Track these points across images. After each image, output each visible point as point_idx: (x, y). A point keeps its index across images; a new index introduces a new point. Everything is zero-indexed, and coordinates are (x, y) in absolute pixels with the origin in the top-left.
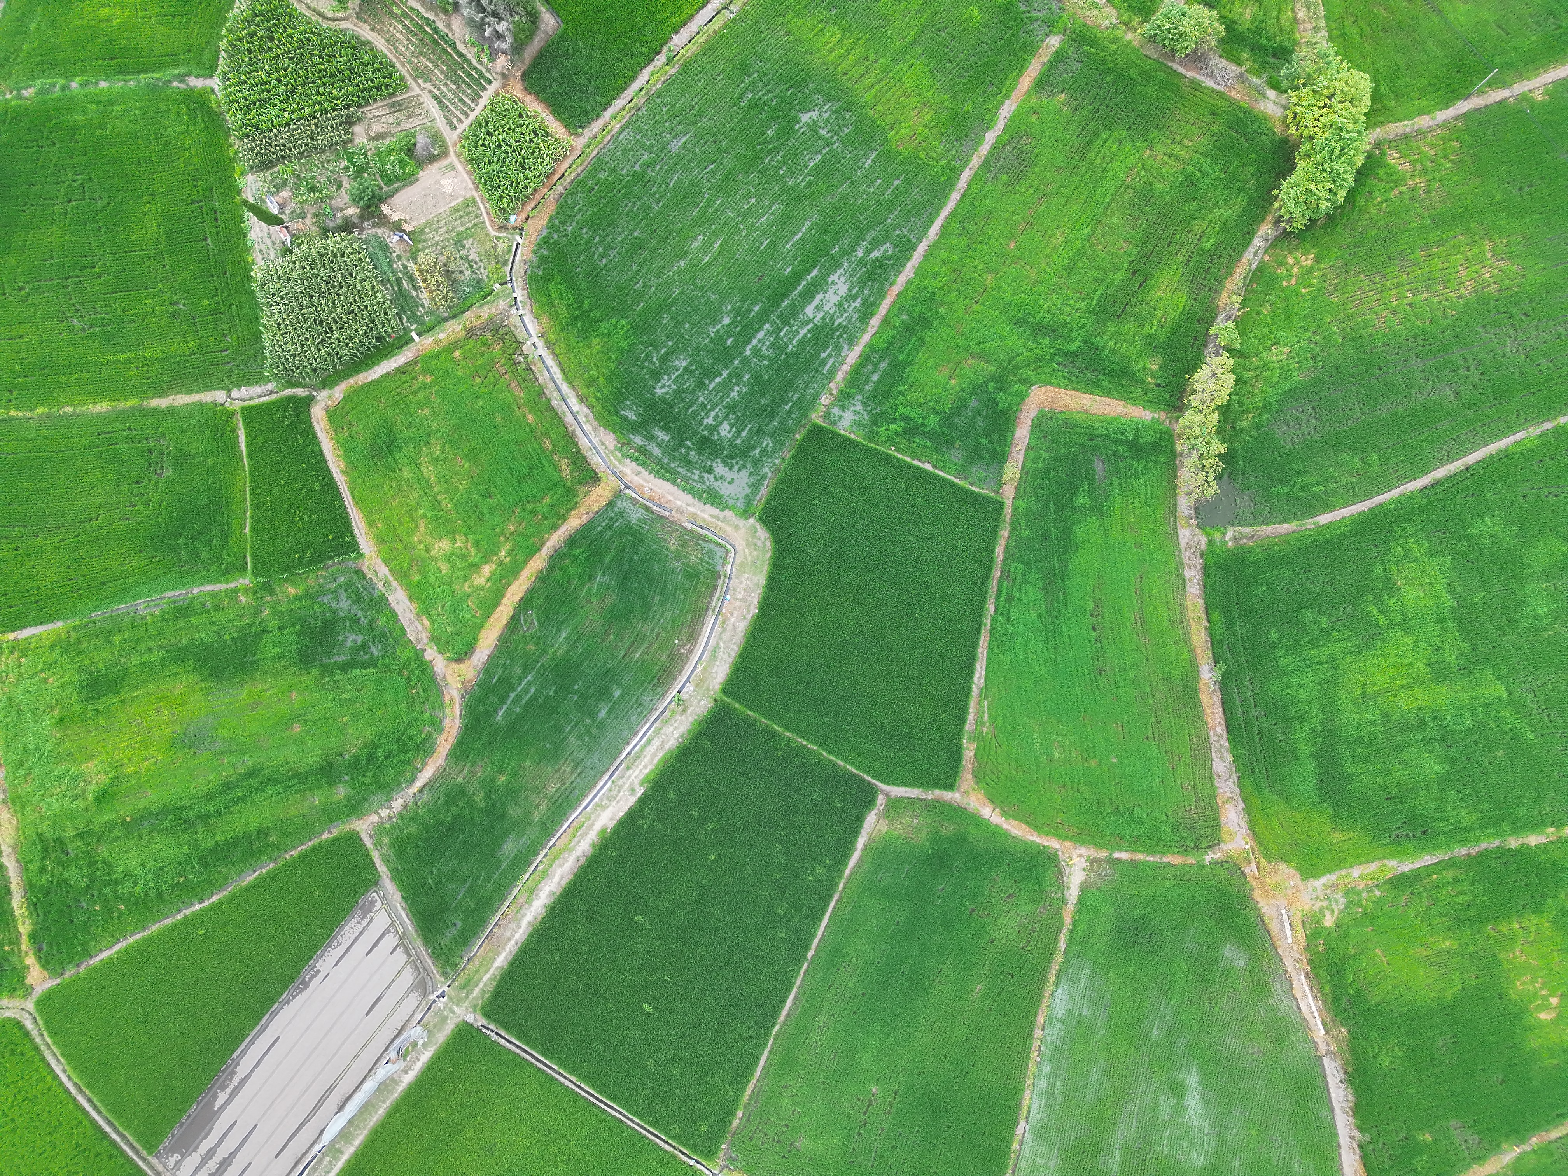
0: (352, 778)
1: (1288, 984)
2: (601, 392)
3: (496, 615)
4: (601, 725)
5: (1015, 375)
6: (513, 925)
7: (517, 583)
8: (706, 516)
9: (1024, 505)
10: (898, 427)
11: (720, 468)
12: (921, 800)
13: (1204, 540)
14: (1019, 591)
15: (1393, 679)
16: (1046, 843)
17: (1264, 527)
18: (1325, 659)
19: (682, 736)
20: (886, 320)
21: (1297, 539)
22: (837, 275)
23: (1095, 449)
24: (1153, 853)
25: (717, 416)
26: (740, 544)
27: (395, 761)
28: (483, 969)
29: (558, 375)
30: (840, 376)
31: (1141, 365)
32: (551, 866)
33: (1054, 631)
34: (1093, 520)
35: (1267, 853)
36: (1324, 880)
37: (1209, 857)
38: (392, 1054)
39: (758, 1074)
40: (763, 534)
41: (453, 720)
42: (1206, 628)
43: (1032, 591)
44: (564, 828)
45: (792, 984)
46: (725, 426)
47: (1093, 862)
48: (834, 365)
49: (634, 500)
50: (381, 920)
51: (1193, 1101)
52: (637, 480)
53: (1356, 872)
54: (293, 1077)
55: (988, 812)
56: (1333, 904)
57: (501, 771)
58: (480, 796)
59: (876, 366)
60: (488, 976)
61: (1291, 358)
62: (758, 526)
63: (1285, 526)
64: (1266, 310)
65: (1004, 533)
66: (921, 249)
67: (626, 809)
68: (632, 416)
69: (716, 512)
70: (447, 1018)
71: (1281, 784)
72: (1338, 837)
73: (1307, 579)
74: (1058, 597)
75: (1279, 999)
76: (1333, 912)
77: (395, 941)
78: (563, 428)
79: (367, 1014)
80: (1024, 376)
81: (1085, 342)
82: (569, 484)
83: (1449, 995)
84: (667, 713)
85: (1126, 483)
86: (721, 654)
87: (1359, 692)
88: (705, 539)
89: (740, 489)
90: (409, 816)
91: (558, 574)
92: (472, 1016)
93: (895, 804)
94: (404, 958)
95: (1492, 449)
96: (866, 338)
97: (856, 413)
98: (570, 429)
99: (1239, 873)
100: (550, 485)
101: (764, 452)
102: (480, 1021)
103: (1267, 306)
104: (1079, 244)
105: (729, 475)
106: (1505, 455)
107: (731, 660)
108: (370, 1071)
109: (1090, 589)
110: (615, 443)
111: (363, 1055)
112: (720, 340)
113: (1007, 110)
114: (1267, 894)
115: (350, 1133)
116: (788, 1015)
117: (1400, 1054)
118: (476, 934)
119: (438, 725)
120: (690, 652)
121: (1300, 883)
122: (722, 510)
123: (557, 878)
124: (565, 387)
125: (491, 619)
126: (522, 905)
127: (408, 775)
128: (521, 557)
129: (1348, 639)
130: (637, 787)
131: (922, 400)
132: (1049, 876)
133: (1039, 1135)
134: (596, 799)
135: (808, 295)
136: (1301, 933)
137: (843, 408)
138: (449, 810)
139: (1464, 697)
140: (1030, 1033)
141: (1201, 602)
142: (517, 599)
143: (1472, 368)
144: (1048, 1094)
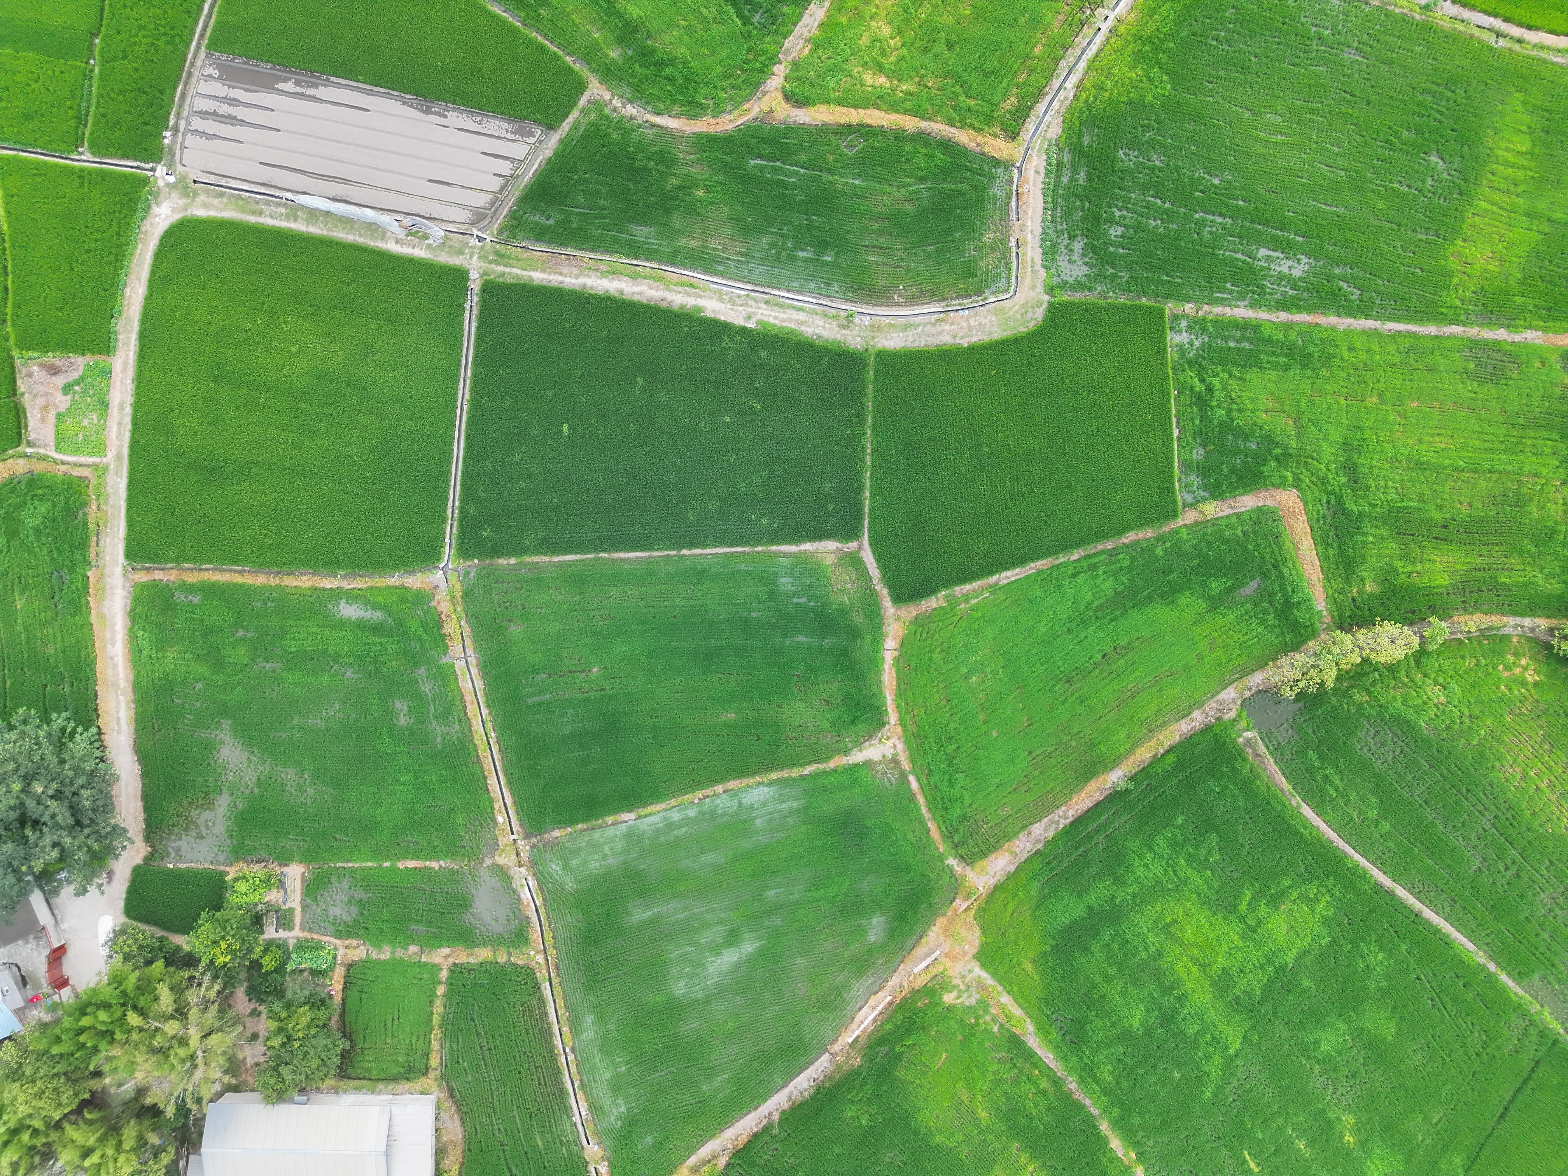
0: (632, 57)
1: (876, 988)
2: (1095, 100)
3: (845, 110)
4: (792, 258)
5: (1297, 468)
6: (575, 271)
7: (883, 114)
8: (1029, 254)
9: (1185, 537)
10: (1199, 387)
11: (1078, 246)
12: (871, 580)
13: (1232, 714)
14: (1105, 572)
15: (1195, 944)
16: (890, 710)
17: (1272, 761)
18: (1182, 875)
19: (819, 337)
20: (1288, 326)
21: (1276, 796)
22: (1307, 260)
23: (1265, 576)
24: (930, 810)
25: (1125, 218)
26: (1020, 298)
27: (669, 88)
28: (521, 263)
29: (1090, 53)
30: (1218, 310)
31: (1365, 574)
32: (645, 278)
33: (1083, 622)
34: (1202, 606)
35: (982, 912)
36: (984, 974)
37: (952, 861)
38: (407, 221)
39: (556, 559)
40: (1039, 314)
41: (730, 121)
42: (1155, 756)
43: (1110, 582)
44: (685, 272)
45: (651, 549)
46: (1120, 230)
47: (895, 761)
48: (1225, 299)
49: (1011, 182)
50: (519, 150)
51: (729, 958)
52: (1030, 174)
53: (1005, 999)
54: (340, 142)
55: (890, 645)
56: (966, 995)
57: (708, 189)
58: (676, 182)
59: (1244, 339)
60: (519, 272)
61: (1438, 708)
62: (1045, 306)
63: (1284, 780)
64: (1469, 662)
65: (1150, 533)
66: (1370, 323)
67: (729, 319)
68: (1086, 140)
69: (1038, 261)
70: (463, 254)
71: (1049, 894)
72: (1029, 967)
73: (1246, 823)
74: (1117, 609)
75: (858, 987)
76: (958, 998)
77: (507, 172)
78: (1044, 82)
79: (430, 181)
80: (1301, 476)
81: (1360, 513)
82: (995, 114)
83: (938, 1139)
84: (834, 311)
85: (1251, 617)
86: (910, 333)
87: (1168, 920)
88: (1008, 264)
89: (1069, 273)
90: (625, 127)
91: (909, 148)
92: (477, 276)
93: (854, 561)
94: (497, 188)
95: (1446, 927)
96: (1263, 315)
97: (1191, 344)
98: (1047, 89)
99: (953, 895)
100: (988, 97)
101: (1114, 278)
102: (475, 285)
103: (1474, 661)
104: (1447, 462)
105: (1076, 257)
106: (1446, 942)
107: (910, 345)
108: (381, 209)
109: (1138, 634)
110: (1055, 136)
111: (393, 195)
112: (1195, 183)
113: (1533, 336)
114: (947, 930)
115: (317, 219)
116: (621, 559)
117: (864, 1122)
118: (549, 242)
119: (719, 110)
120: (898, 305)
121: (970, 955)
122: (1043, 266)
123: (636, 289)
124: (1082, 65)
125: (839, 108)
126: (597, 270)
127: (661, 106)
128: (908, 105)
129: (1210, 887)
130: (754, 320)
131: (1233, 395)
132: (863, 726)
133: (629, 835)
134: (725, 289)
135: (1276, 244)
136: (926, 978)
137: (1189, 328)
138: (649, 159)
139: (1212, 1015)
140: (715, 782)
141: (1177, 738)
142: (869, 121)
143: (1508, 873)
144: (670, 826)
